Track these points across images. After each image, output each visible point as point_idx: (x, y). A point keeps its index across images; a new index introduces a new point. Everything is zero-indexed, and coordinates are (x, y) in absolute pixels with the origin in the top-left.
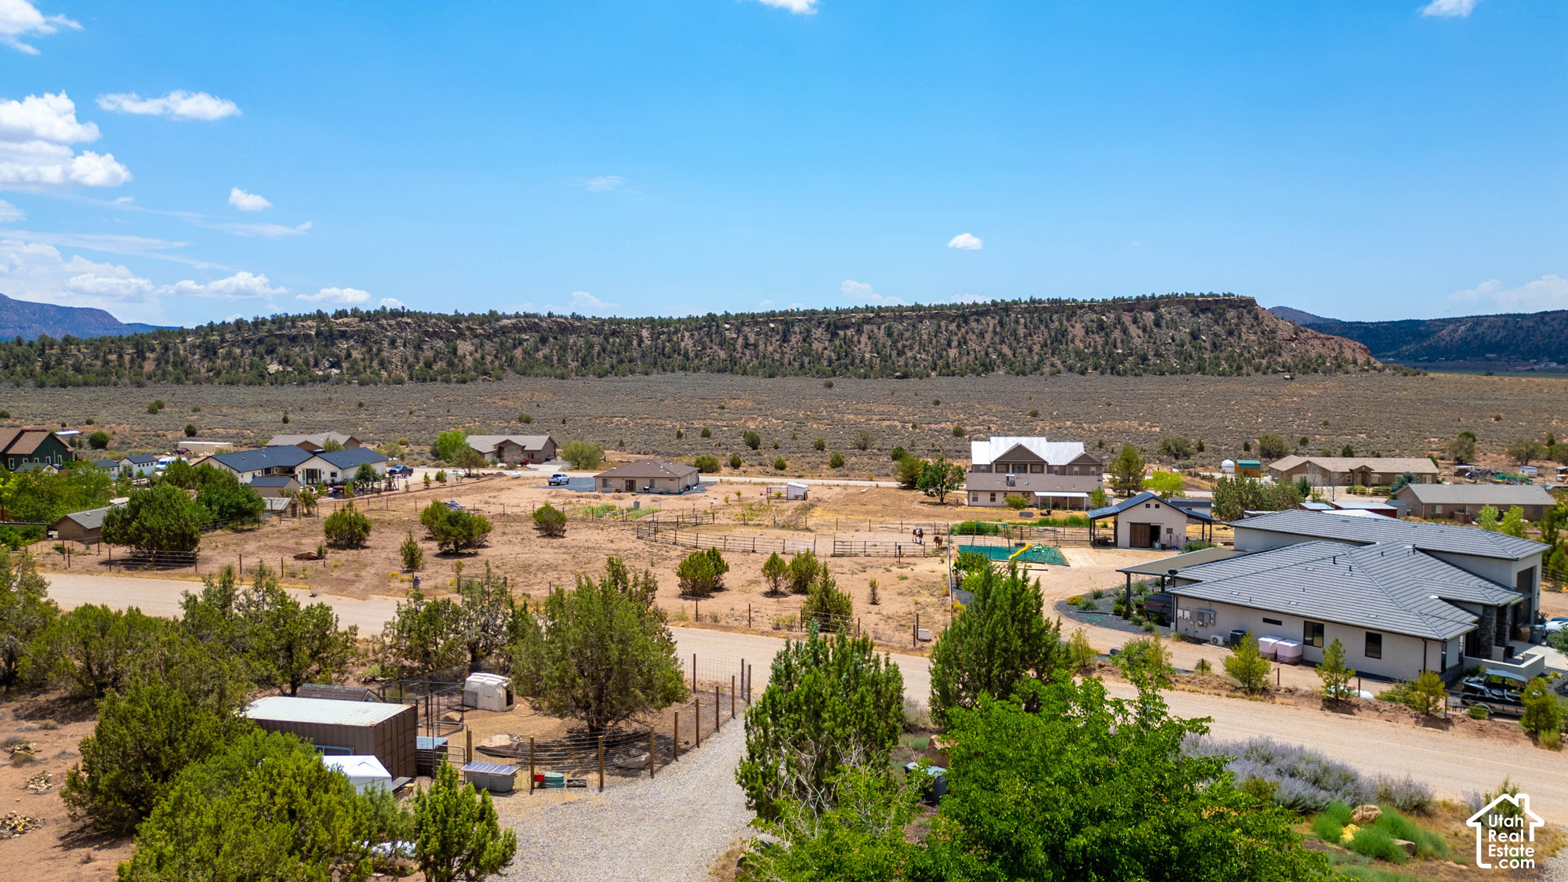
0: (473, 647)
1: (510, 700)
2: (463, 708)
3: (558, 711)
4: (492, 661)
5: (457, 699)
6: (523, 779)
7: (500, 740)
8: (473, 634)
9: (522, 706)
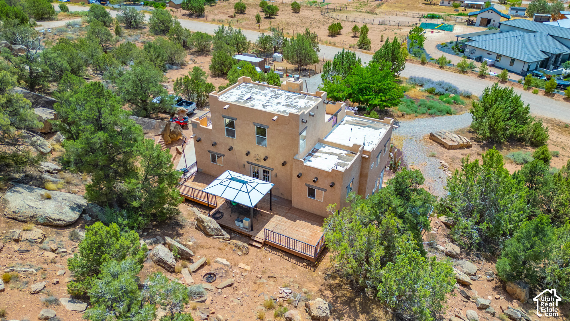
0: (275, 47)
1: (282, 60)
2: (273, 61)
3: (292, 63)
4: (279, 51)
5: (272, 59)
6: (285, 75)
7: (280, 68)
8: (275, 44)
9: (285, 61)
